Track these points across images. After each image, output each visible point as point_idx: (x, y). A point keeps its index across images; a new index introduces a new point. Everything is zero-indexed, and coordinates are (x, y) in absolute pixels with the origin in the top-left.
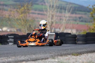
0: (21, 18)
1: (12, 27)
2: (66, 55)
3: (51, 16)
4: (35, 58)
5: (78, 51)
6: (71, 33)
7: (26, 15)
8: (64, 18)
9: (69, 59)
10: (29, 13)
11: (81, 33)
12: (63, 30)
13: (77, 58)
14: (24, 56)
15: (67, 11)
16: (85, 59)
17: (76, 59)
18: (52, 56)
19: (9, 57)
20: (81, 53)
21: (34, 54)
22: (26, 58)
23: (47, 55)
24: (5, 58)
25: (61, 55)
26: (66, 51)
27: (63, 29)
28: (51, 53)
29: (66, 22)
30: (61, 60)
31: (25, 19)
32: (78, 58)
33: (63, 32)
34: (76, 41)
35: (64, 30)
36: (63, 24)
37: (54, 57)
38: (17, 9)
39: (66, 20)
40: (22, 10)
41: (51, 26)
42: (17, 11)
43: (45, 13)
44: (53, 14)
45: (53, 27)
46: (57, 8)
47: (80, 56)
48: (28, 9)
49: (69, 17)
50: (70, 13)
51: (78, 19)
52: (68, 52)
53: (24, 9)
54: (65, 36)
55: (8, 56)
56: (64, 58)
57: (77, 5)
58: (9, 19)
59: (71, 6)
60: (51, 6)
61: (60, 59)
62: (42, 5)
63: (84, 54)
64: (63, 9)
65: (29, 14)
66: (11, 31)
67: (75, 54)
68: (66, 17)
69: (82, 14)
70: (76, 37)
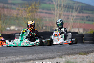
0: (28, 16)
1: (20, 26)
2: (73, 54)
3: (58, 15)
4: (42, 57)
5: (85, 51)
6: (78, 32)
7: (34, 14)
8: (71, 18)
9: (76, 59)
11: (88, 33)
12: (70, 30)
13: (84, 57)
14: (31, 55)
15: (74, 10)
16: (92, 58)
18: (59, 55)
19: (16, 56)
20: (88, 53)
21: (42, 53)
22: (33, 57)
23: (54, 54)
24: (12, 57)
25: (69, 55)
26: (73, 50)
27: (70, 28)
28: (58, 53)
29: (73, 22)
30: (68, 60)
31: (33, 18)
32: (85, 58)
34: (83, 41)
36: (70, 23)
37: (62, 56)
38: (25, 7)
39: (74, 19)
40: (30, 8)
42: (24, 9)
43: (53, 12)
44: (60, 13)
46: (65, 7)
47: (87, 55)
48: (36, 8)
49: (77, 16)
50: (77, 12)
51: (86, 18)
52: (76, 51)
53: (32, 7)
55: (15, 55)
57: (84, 4)
58: (17, 18)
59: (78, 5)
60: (59, 5)
61: (68, 58)
62: (50, 4)
63: (91, 53)
64: (71, 8)
65: (37, 13)
66: (18, 30)
67: (82, 54)
68: (73, 16)
69: (89, 13)
70: (83, 36)
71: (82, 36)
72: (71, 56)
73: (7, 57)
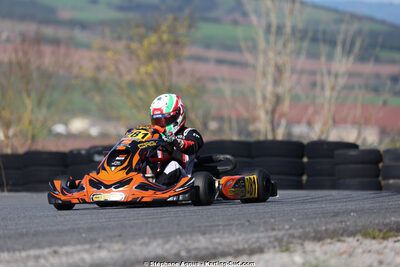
0: (145, 77)
1: (108, 118)
2: (337, 235)
3: (271, 70)
4: (207, 248)
5: (387, 221)
6: (359, 143)
7: (169, 68)
8: (328, 82)
9: (350, 255)
10: (179, 58)
11: (398, 145)
12: (322, 132)
13: (385, 247)
14: (160, 241)
15: (339, 49)
17: (379, 253)
18: (279, 240)
19: (97, 245)
20: (398, 230)
21: (204, 233)
22: (168, 246)
23: (256, 235)
24: (79, 247)
25: (318, 238)
26: (338, 219)
27: (325, 124)
28: (273, 229)
29: (337, 98)
30: (316, 258)
31: (164, 84)
32: (387, 251)
33: (323, 137)
34: (380, 178)
35: (328, 132)
36: (322, 105)
37: (289, 243)
38: (131, 39)
39: (338, 88)
40: (150, 44)
41: (273, 111)
42: (128, 47)
43: (248, 57)
44: (280, 60)
45: (281, 116)
46: (298, 35)
47: (398, 241)
48: (176, 43)
49: (351, 75)
50: (352, 58)
51: (389, 83)
52: (348, 223)
54: (332, 157)
55: (92, 241)
56: (332, 246)
57: (383, 22)
58: (97, 85)
59: (355, 26)
60: (274, 29)
61: (314, 251)
62: (235, 23)
64: (325, 41)
65: (180, 62)
66: (103, 135)
67: (377, 233)
68: (336, 76)
70: (381, 160)
71: (373, 157)
72: (330, 243)
73: (56, 248)
